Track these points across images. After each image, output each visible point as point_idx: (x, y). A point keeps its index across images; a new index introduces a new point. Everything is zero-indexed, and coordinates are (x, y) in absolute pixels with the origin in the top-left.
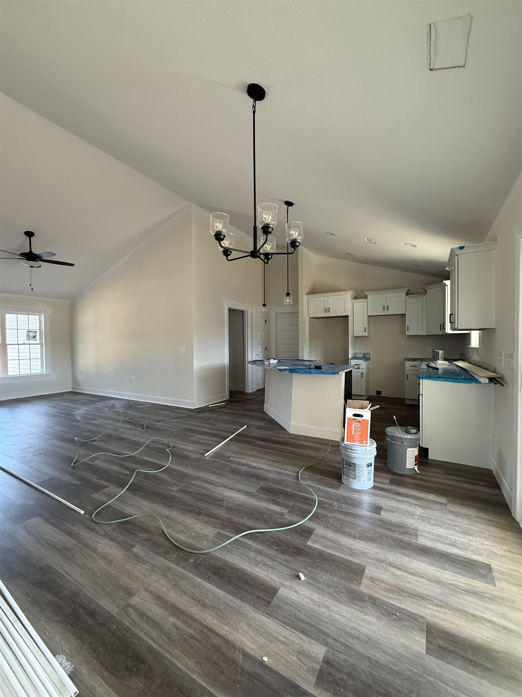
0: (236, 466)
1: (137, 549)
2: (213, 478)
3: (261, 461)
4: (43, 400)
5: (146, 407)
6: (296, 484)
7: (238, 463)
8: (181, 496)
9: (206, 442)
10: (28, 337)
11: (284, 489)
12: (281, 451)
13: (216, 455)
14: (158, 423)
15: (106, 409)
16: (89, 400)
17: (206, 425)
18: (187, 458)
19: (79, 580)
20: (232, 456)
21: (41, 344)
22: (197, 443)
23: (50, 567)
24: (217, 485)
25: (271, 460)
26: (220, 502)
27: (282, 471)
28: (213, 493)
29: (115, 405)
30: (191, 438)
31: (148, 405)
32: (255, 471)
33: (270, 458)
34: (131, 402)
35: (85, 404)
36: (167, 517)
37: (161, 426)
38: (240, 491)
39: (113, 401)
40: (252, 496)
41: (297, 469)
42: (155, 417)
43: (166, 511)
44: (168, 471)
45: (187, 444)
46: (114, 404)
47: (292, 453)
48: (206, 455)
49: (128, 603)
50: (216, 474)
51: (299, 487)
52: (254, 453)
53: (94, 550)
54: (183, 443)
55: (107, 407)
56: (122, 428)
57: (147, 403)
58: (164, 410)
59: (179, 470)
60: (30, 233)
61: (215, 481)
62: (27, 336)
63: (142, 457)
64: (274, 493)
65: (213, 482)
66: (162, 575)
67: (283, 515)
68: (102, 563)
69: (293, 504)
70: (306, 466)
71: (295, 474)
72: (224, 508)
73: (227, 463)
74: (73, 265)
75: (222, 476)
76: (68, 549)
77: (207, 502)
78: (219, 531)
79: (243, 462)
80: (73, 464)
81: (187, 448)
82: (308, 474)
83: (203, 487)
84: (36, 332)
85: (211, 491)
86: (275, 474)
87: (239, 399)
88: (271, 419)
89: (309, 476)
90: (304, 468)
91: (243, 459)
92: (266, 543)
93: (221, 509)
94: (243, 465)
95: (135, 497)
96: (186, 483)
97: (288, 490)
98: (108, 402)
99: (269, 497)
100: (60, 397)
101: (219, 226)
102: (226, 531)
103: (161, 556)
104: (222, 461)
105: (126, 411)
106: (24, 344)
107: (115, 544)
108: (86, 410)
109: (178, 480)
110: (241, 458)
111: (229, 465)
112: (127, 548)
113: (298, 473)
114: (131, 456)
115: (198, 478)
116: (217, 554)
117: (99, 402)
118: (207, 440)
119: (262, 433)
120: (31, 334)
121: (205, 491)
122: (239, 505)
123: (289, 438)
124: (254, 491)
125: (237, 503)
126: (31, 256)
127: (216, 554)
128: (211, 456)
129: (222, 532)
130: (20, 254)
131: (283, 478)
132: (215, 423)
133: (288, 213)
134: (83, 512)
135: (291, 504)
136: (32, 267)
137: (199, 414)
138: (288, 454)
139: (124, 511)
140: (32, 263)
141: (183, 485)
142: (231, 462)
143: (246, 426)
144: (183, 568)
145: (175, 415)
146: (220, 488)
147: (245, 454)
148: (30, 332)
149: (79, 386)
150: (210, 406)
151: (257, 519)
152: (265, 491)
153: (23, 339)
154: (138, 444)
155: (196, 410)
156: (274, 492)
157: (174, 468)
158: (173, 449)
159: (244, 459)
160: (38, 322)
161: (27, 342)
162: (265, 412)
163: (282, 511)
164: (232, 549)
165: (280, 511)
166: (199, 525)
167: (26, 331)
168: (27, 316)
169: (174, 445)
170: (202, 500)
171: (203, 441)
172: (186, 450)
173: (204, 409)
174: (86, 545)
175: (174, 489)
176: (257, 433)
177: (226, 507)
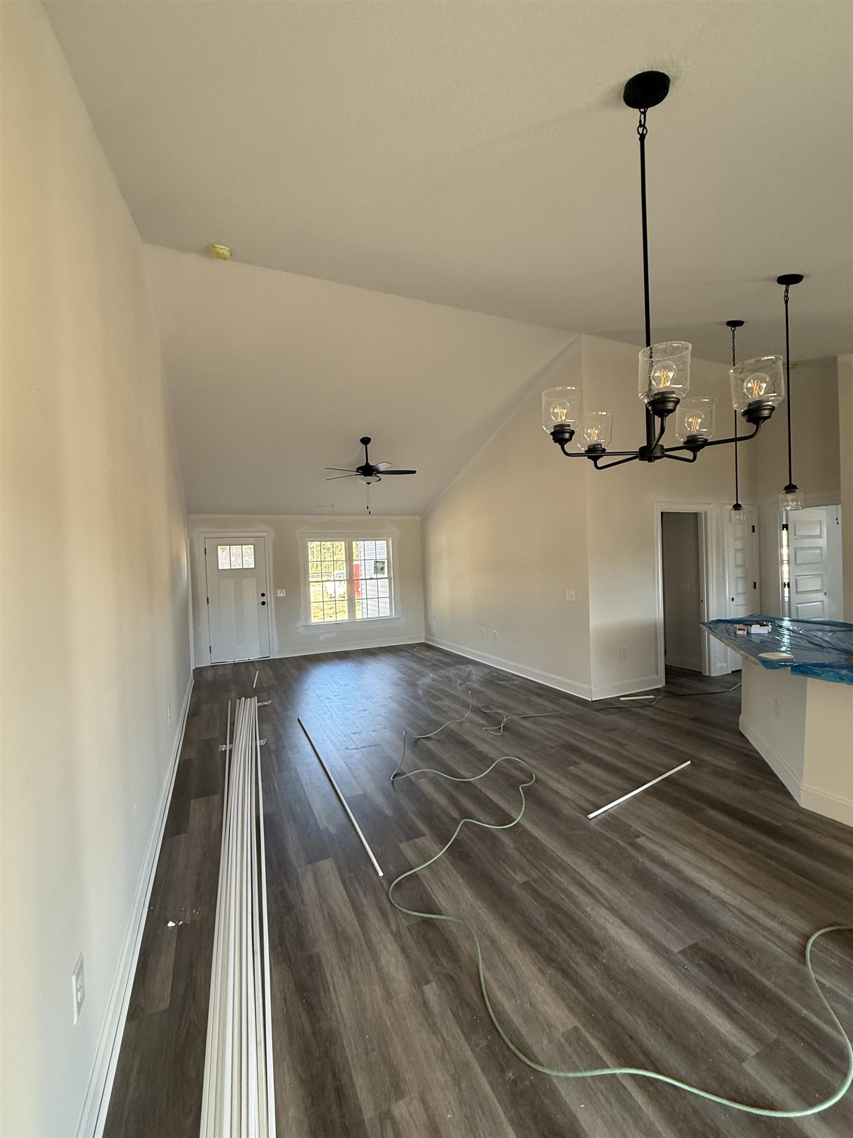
0: (647, 863)
1: (431, 991)
2: (593, 878)
3: (710, 868)
4: (390, 655)
5: (514, 685)
6: (795, 972)
7: (655, 859)
8: (526, 899)
9: (598, 784)
10: (376, 570)
11: (757, 975)
12: (769, 856)
13: (610, 821)
14: (526, 724)
15: (458, 681)
16: (440, 661)
17: (606, 744)
18: (554, 812)
19: (344, 1010)
20: (644, 835)
21: (389, 578)
22: (581, 782)
23: (320, 963)
24: (598, 901)
25: (735, 874)
26: (596, 949)
27: (761, 917)
28: (585, 918)
29: (471, 675)
30: (572, 768)
31: (517, 682)
32: (690, 892)
33: (734, 868)
34: (494, 672)
35: (435, 667)
36: (493, 941)
37: (528, 729)
38: (643, 935)
39: (471, 667)
40: (669, 960)
41: (804, 926)
42: (522, 709)
43: (494, 926)
44: (518, 832)
45: (563, 780)
46: (470, 671)
47: (801, 872)
48: (591, 816)
49: (389, 1111)
50: (602, 870)
51: (803, 989)
52: (694, 840)
53: (375, 957)
54: (555, 775)
55: (460, 677)
56: (471, 721)
57: (518, 678)
58: (539, 695)
59: (536, 839)
60: (366, 439)
61: (597, 890)
62: (375, 567)
63: (484, 789)
64: (725, 975)
65: (591, 889)
66: (454, 1079)
67: (742, 1060)
68: (378, 991)
69: (775, 1036)
70: (838, 924)
71: (796, 938)
72: (600, 969)
73: (630, 850)
74: (414, 472)
75: (615, 880)
76: (347, 940)
77: (569, 936)
78: (579, 1026)
79: (666, 856)
80: (393, 778)
81: (560, 788)
82: (837, 954)
83: (570, 895)
84: (384, 562)
85: (584, 912)
86: (740, 919)
87: (685, 691)
88: (756, 755)
89: (841, 960)
90: (828, 929)
91: (666, 848)
92: (681, 1124)
93: (595, 966)
94: (665, 865)
95: (455, 872)
96: (542, 873)
97: (768, 983)
98: (462, 667)
99: (712, 985)
100: (408, 650)
101: (561, 415)
102: (592, 1035)
103: (462, 1030)
104: (619, 842)
105: (483, 689)
106: (371, 579)
107: (405, 962)
108: (433, 680)
109: (528, 860)
110: (663, 846)
111: (633, 857)
112: (419, 981)
113: (807, 941)
114: (469, 782)
115: (564, 868)
116: (563, 1089)
117: (452, 666)
118: (600, 780)
119: (727, 791)
120: (379, 566)
121: (569, 906)
122: (633, 973)
123: (795, 822)
124: (676, 949)
125: (632, 966)
126: (367, 470)
127: (560, 1088)
128: (600, 821)
129: (582, 1030)
130: (357, 469)
131: (759, 939)
132: (624, 741)
133: (786, 302)
134: (381, 874)
135: (772, 1034)
136: (369, 483)
137: (598, 714)
138: (786, 870)
139: (434, 897)
140: (369, 478)
141: (534, 874)
142: (640, 848)
143: (689, 762)
144: (490, 1083)
145: (556, 711)
146: (604, 910)
147: (675, 839)
148: (378, 563)
149: (433, 636)
150: (622, 699)
151: (670, 1038)
152: (705, 960)
153: (371, 573)
154: (484, 760)
155: (594, 704)
156: (727, 972)
157: (528, 828)
158: (535, 784)
159: (669, 851)
160: (386, 548)
161: (374, 576)
162: (742, 735)
163: (738, 1044)
164: (595, 1094)
165: (734, 1040)
166: (542, 989)
167: (373, 561)
168: (374, 542)
169: (542, 776)
170: (561, 926)
171: (591, 780)
172: (558, 793)
173: (611, 704)
174: (369, 943)
175: (518, 878)
176: (712, 786)
177: (605, 966)
